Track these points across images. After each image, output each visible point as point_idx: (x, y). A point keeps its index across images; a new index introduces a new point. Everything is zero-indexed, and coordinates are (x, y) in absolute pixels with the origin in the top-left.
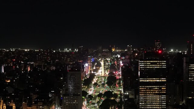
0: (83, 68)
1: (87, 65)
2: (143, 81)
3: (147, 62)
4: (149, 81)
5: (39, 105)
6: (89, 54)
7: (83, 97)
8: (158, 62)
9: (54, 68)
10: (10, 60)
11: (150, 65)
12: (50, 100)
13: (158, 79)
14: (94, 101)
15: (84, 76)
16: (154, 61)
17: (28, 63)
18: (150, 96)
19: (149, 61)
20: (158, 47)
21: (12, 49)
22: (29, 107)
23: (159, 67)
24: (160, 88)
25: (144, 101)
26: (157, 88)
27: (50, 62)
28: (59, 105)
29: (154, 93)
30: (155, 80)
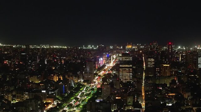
0: (98, 61)
1: (101, 59)
2: (121, 66)
3: (123, 57)
4: (124, 66)
5: (73, 77)
9: (80, 61)
11: (125, 59)
12: (78, 75)
15: (99, 66)
17: (62, 58)
18: (125, 73)
20: (156, 46)
23: (129, 60)
24: (129, 70)
25: (122, 75)
27: (77, 57)
30: (127, 66)
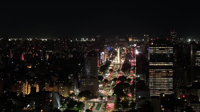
0: (100, 56)
1: (103, 53)
2: (153, 65)
3: (156, 48)
4: (158, 65)
5: (60, 86)
6: (106, 43)
7: (99, 81)
8: (166, 48)
9: (72, 56)
10: (28, 49)
11: (159, 51)
12: (70, 81)
13: (166, 63)
14: (109, 85)
15: (101, 63)
16: (162, 48)
17: (47, 51)
18: (159, 78)
19: (158, 48)
20: (173, 37)
21: (29, 39)
22: (50, 87)
23: (166, 53)
24: (168, 72)
25: (153, 83)
26: (165, 71)
27: (68, 51)
28: (77, 87)
29: (163, 76)
30: (163, 64)
